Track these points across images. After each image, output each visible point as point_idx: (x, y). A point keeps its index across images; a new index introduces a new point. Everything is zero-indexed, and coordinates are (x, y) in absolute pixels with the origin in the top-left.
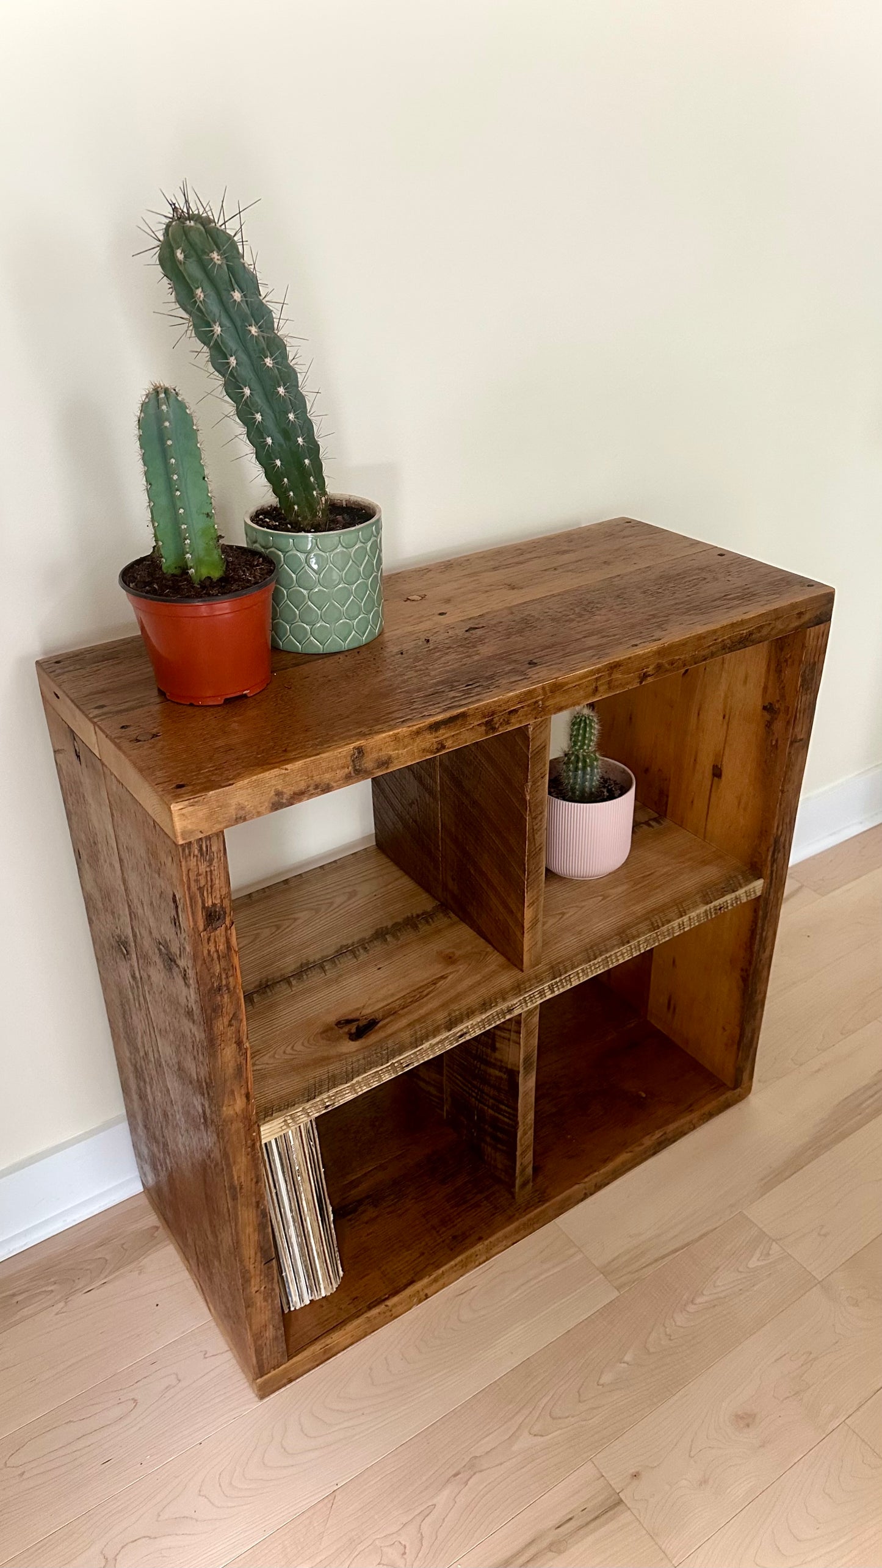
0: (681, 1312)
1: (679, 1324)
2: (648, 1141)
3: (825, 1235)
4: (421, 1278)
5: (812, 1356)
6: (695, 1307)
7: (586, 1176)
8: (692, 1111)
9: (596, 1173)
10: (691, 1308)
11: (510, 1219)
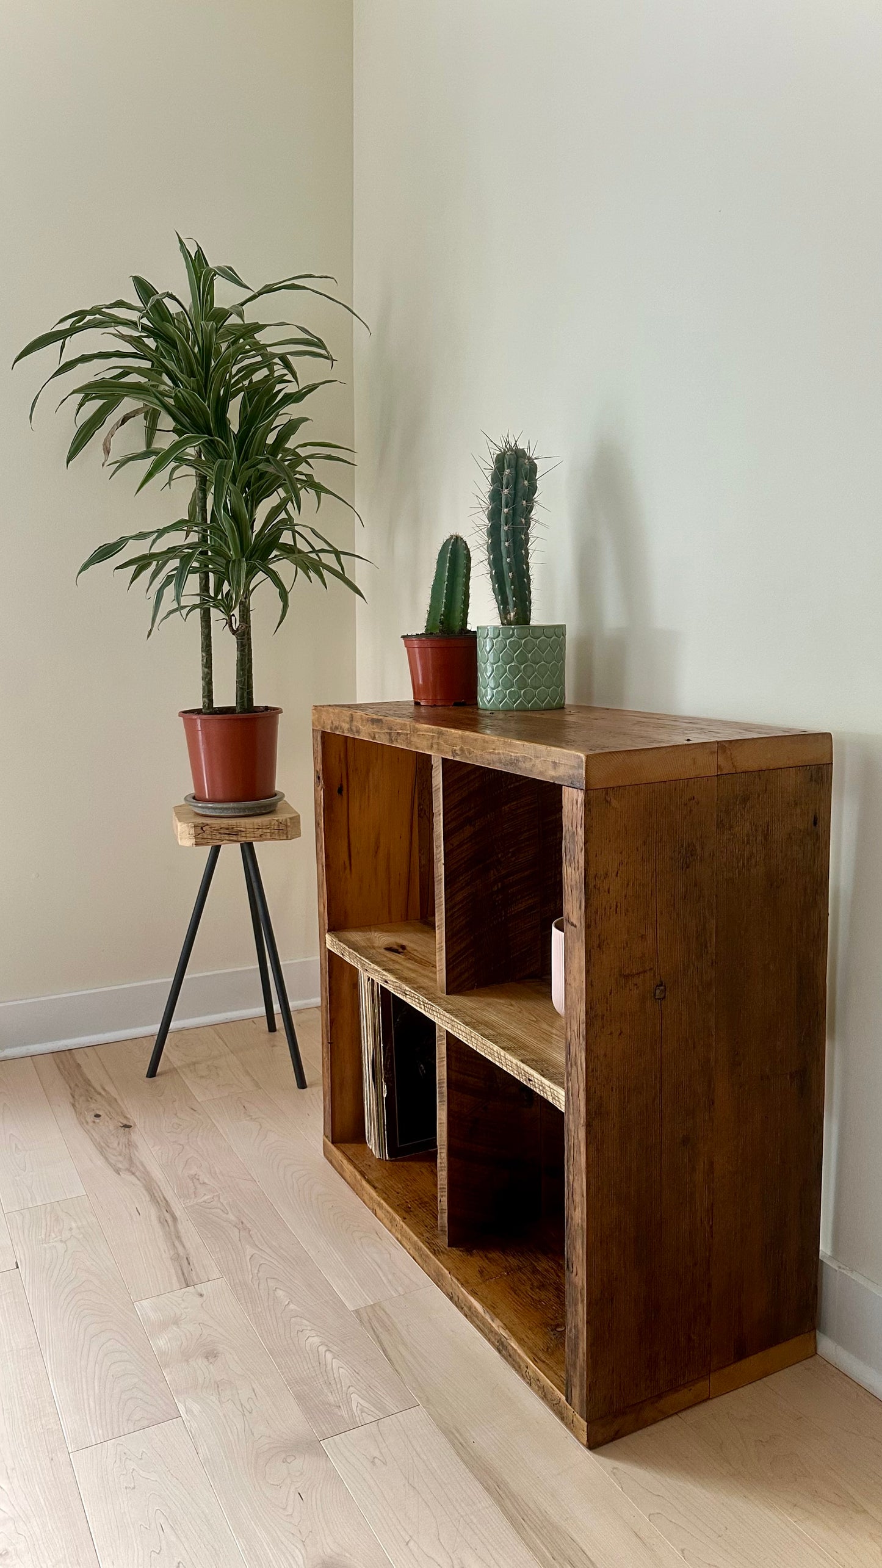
0: (320, 1342)
1: (310, 1338)
2: (496, 1325)
3: (373, 1462)
4: (377, 1192)
5: (247, 1414)
6: (323, 1351)
7: (458, 1280)
8: (534, 1361)
9: (460, 1286)
10: (322, 1349)
11: (419, 1235)
